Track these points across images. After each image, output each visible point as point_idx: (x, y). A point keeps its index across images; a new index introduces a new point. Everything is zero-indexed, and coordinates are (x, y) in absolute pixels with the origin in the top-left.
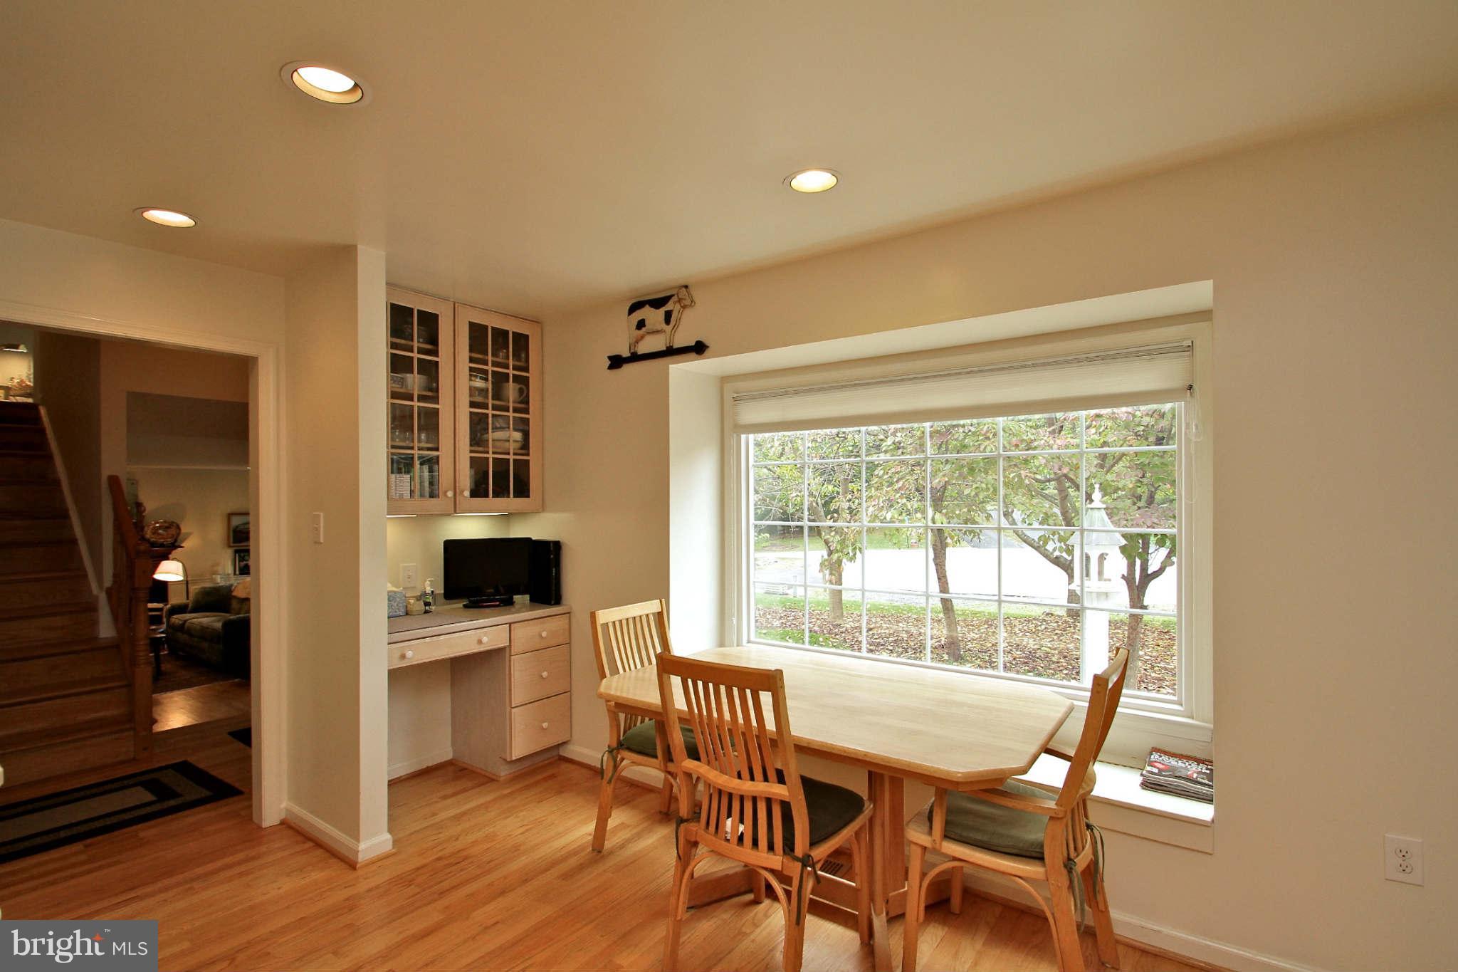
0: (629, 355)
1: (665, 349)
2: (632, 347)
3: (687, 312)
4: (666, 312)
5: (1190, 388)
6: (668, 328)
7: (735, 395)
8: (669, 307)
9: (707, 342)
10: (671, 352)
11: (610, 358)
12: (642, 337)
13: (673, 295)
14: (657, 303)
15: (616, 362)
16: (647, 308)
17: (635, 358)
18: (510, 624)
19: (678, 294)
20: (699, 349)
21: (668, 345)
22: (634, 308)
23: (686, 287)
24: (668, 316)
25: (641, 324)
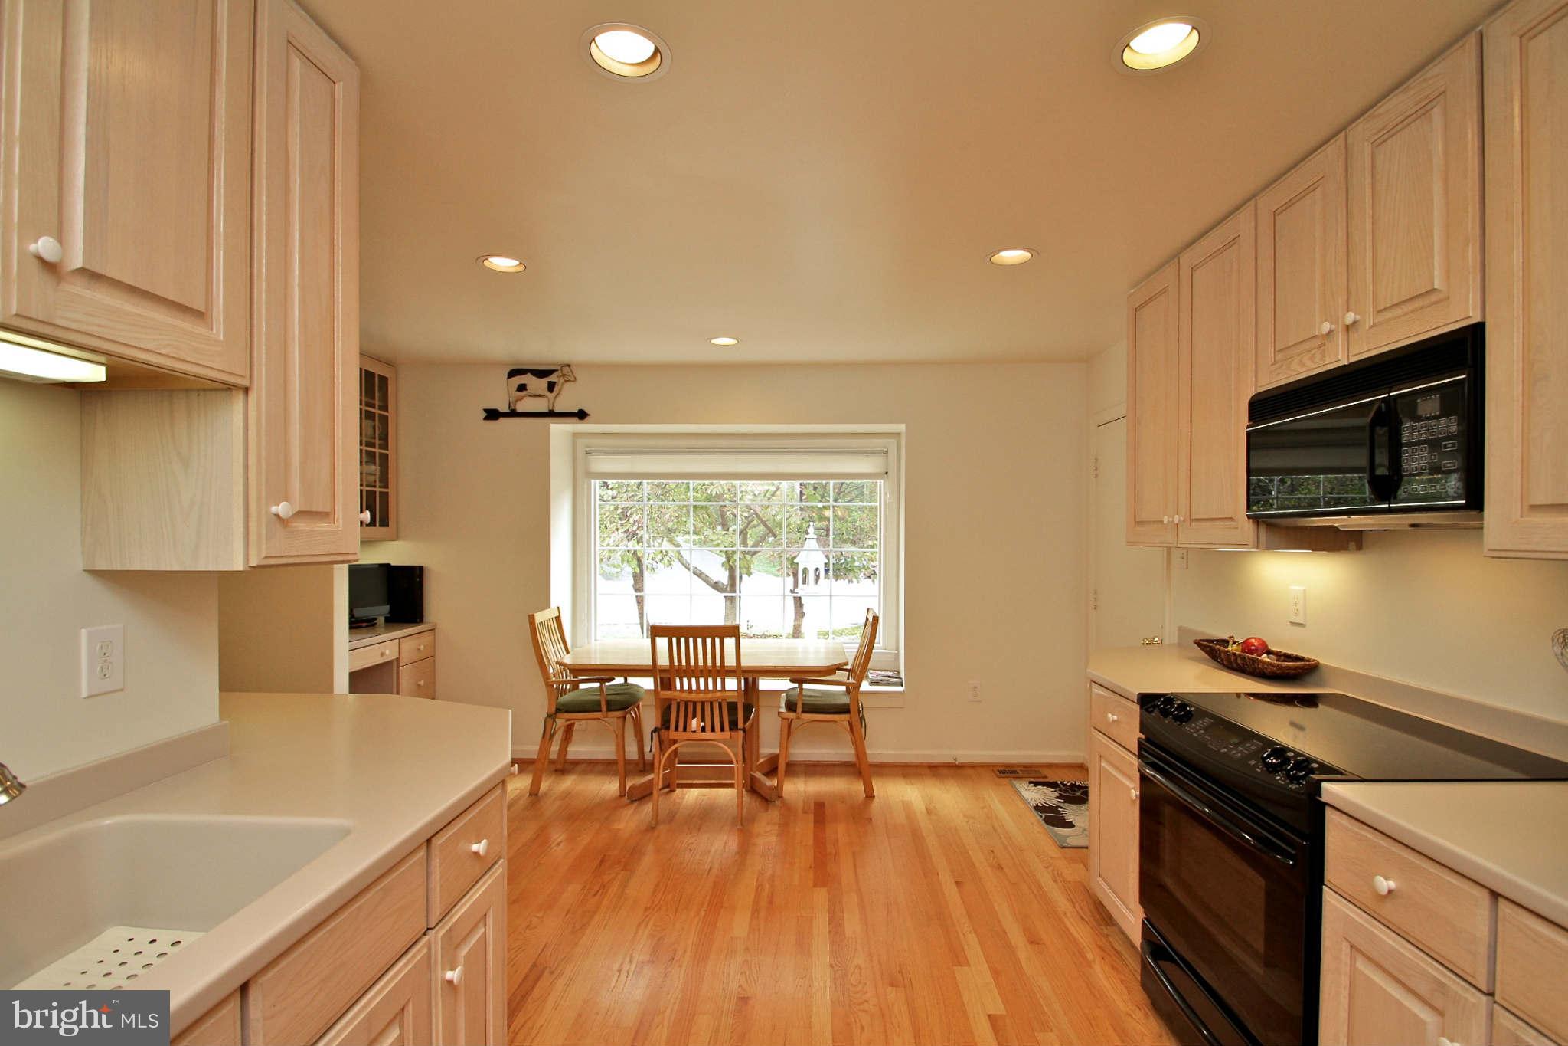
0: (509, 411)
1: (547, 411)
2: (512, 405)
3: (567, 386)
4: (549, 382)
5: (887, 473)
6: (551, 396)
7: (588, 449)
8: (553, 378)
9: (587, 410)
10: (551, 414)
11: (486, 411)
12: (522, 398)
13: (557, 370)
14: (541, 374)
15: (492, 415)
16: (529, 375)
17: (513, 413)
18: (399, 638)
19: (561, 370)
20: (582, 415)
21: (551, 408)
22: (513, 374)
23: (569, 366)
24: (551, 386)
25: (522, 388)
